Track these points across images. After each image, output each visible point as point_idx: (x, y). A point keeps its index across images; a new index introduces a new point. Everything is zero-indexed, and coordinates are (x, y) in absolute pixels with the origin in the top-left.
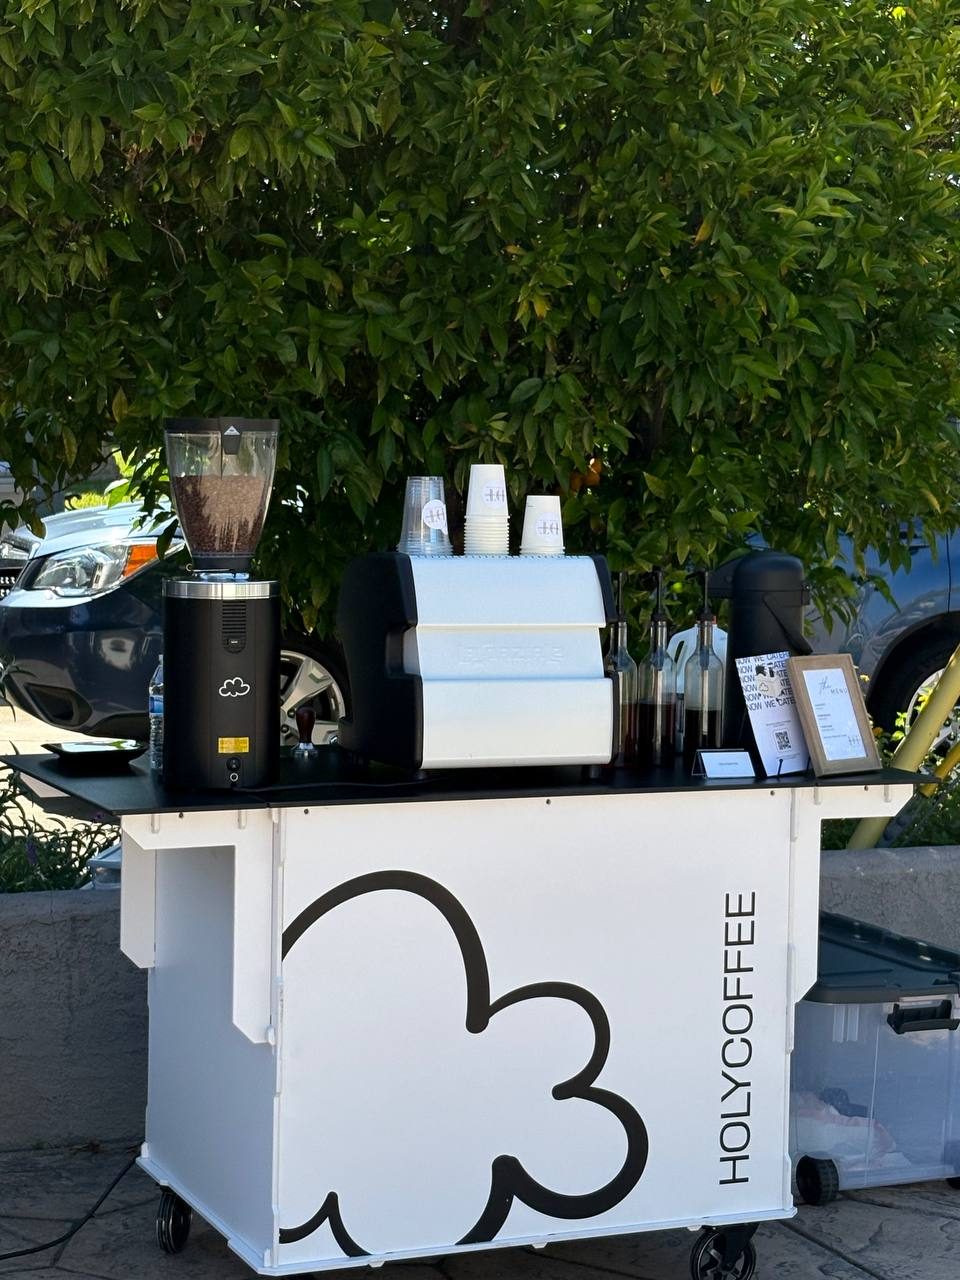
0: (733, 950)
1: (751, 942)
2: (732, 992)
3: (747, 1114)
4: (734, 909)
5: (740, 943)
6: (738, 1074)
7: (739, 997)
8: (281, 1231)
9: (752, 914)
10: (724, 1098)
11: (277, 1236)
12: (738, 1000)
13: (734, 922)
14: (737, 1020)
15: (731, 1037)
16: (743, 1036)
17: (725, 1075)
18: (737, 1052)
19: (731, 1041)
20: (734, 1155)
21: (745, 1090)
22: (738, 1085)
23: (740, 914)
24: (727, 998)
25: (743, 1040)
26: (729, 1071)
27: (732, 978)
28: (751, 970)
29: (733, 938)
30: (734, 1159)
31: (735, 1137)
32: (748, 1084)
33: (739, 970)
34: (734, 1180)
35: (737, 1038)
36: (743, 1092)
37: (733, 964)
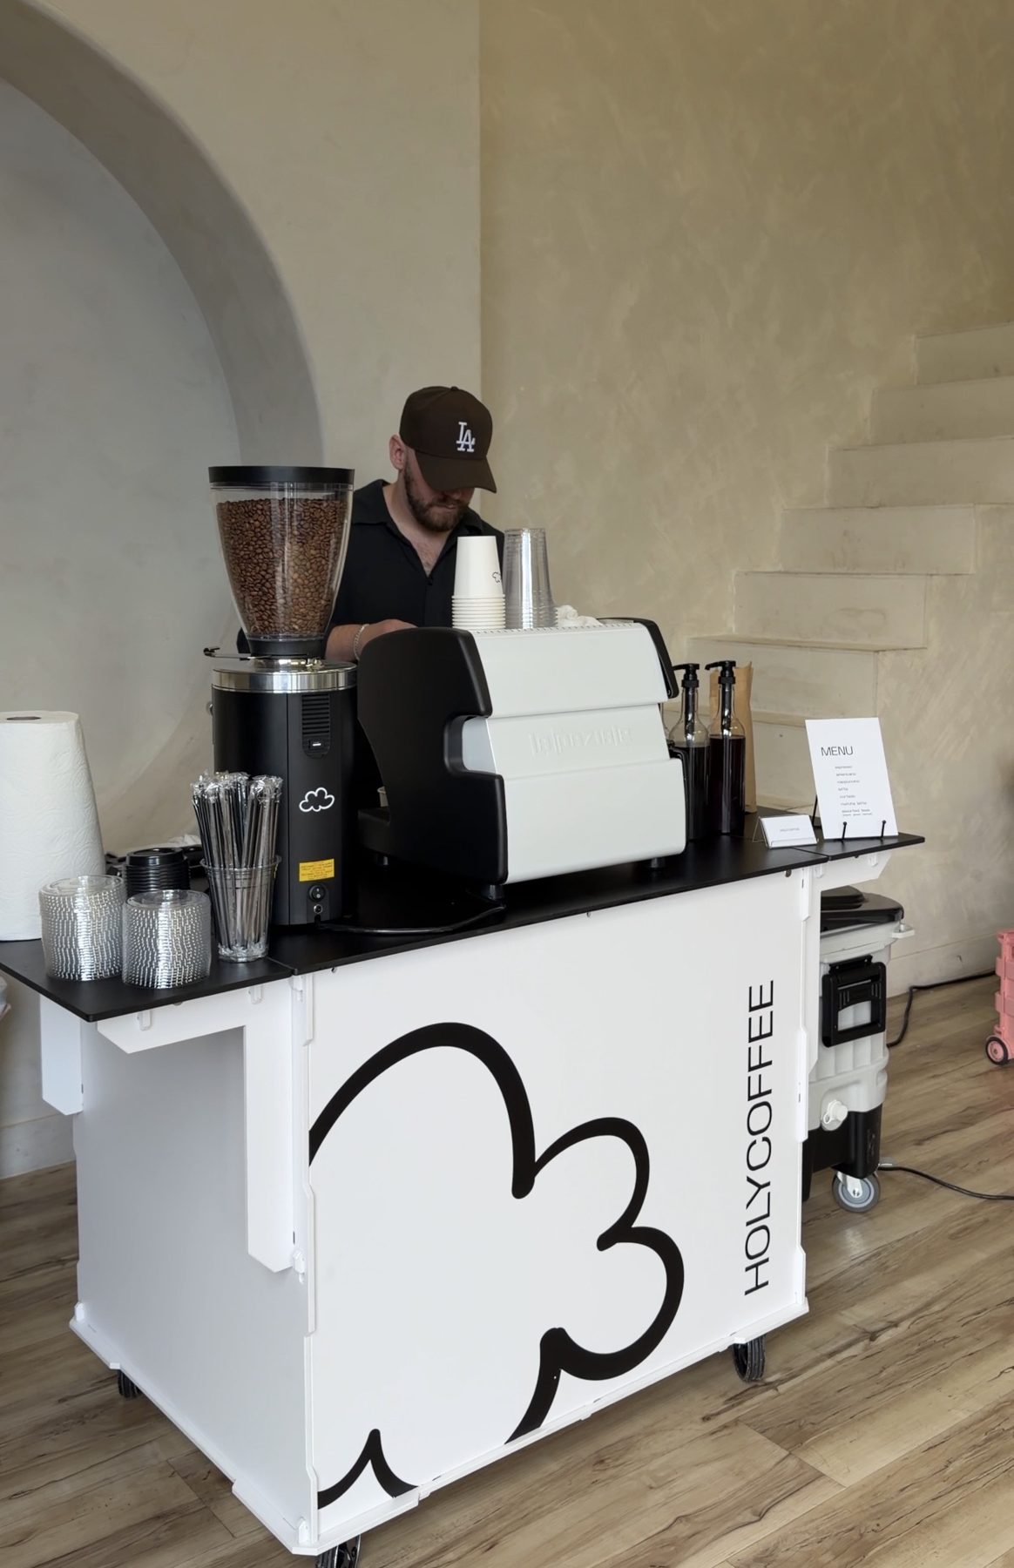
0: (755, 1045)
1: (770, 1034)
2: (755, 1090)
3: (768, 1215)
4: (755, 1001)
5: (760, 1037)
6: (759, 1176)
7: (761, 1094)
9: (770, 1005)
10: (749, 1204)
12: (759, 1098)
13: (756, 1017)
14: (759, 1118)
15: (753, 1138)
16: (764, 1135)
17: (749, 1180)
18: (759, 1153)
19: (754, 1143)
20: (756, 1261)
21: (767, 1190)
22: (760, 1187)
23: (761, 1007)
24: (750, 1098)
25: (765, 1139)
26: (754, 1175)
27: (754, 1074)
28: (770, 1064)
29: (755, 1032)
30: (756, 1266)
31: (757, 1243)
32: (768, 1184)
33: (760, 1066)
34: (758, 1287)
35: (759, 1138)
36: (764, 1191)
37: (755, 1060)
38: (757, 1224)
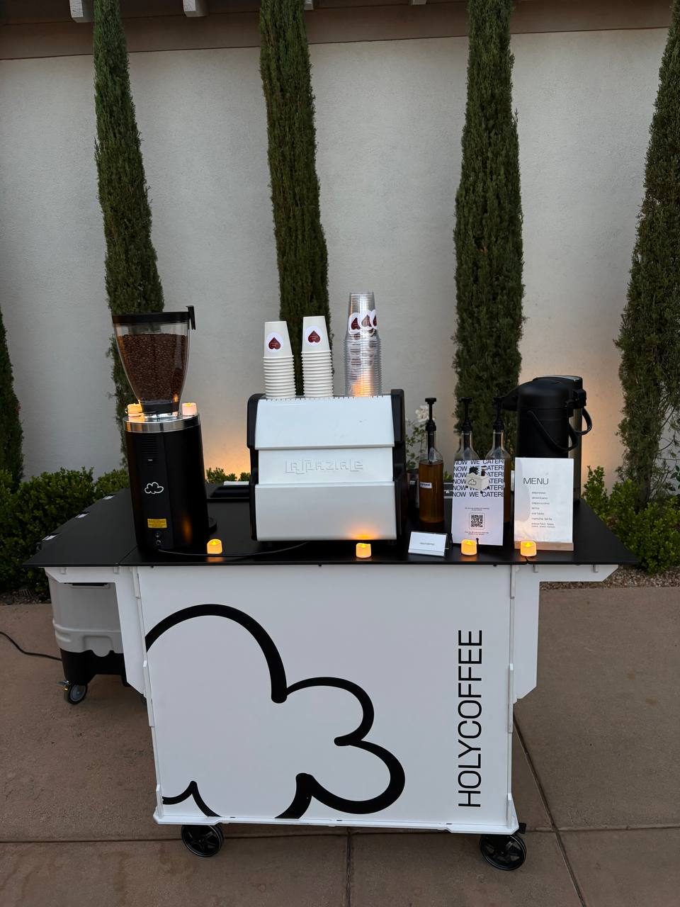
0: (465, 667)
1: (480, 662)
2: (465, 691)
3: (479, 767)
4: (465, 639)
5: (470, 662)
6: (471, 742)
7: (470, 695)
8: (163, 798)
9: (480, 644)
10: (459, 756)
11: (160, 799)
12: (470, 697)
13: (465, 649)
14: (470, 709)
15: (465, 719)
16: (475, 720)
17: (460, 741)
18: (470, 729)
19: (466, 722)
20: (470, 791)
21: (478, 752)
22: (471, 749)
23: (470, 644)
24: (460, 696)
25: (474, 722)
26: (464, 740)
27: (465, 683)
28: (479, 679)
29: (465, 658)
30: (469, 793)
31: (470, 780)
32: (479, 749)
33: (470, 679)
34: (469, 805)
35: (469, 720)
36: (474, 754)
37: (465, 675)
38: (467, 769)
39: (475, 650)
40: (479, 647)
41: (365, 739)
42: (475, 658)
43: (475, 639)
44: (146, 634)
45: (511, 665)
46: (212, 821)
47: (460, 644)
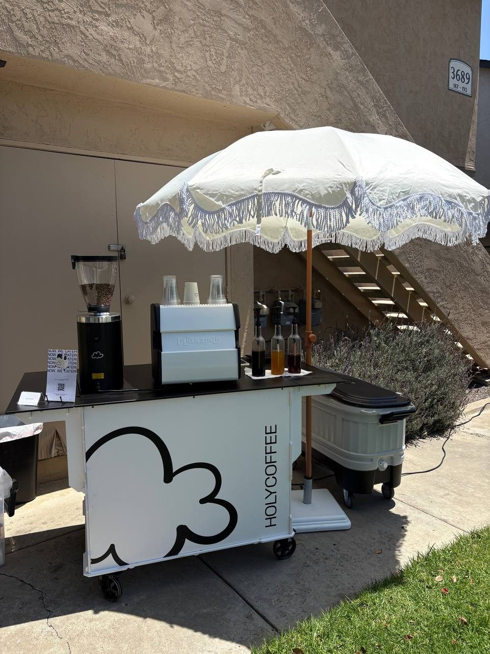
0: (268, 446)
1: (275, 443)
2: (268, 460)
3: (275, 503)
4: (268, 431)
5: (271, 443)
6: (271, 489)
7: (271, 462)
8: (92, 559)
9: (276, 432)
10: (266, 498)
11: (89, 561)
12: (271, 463)
13: (268, 436)
14: (271, 470)
15: (268, 476)
16: (273, 476)
17: (266, 490)
18: (271, 481)
19: (269, 478)
20: (270, 517)
21: (275, 494)
22: (271, 493)
23: (271, 433)
24: (266, 463)
25: (273, 477)
26: (268, 488)
27: (269, 456)
28: (276, 452)
29: (268, 441)
30: (271, 518)
31: (271, 511)
32: (276, 492)
33: (271, 453)
34: (271, 526)
35: (271, 477)
36: (273, 495)
37: (268, 451)
38: (270, 505)
39: (273, 435)
40: (275, 434)
41: (217, 497)
42: (273, 441)
43: (273, 430)
44: (87, 450)
45: (291, 442)
46: (124, 568)
47: (266, 433)
